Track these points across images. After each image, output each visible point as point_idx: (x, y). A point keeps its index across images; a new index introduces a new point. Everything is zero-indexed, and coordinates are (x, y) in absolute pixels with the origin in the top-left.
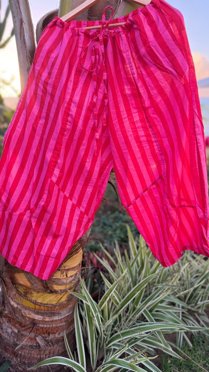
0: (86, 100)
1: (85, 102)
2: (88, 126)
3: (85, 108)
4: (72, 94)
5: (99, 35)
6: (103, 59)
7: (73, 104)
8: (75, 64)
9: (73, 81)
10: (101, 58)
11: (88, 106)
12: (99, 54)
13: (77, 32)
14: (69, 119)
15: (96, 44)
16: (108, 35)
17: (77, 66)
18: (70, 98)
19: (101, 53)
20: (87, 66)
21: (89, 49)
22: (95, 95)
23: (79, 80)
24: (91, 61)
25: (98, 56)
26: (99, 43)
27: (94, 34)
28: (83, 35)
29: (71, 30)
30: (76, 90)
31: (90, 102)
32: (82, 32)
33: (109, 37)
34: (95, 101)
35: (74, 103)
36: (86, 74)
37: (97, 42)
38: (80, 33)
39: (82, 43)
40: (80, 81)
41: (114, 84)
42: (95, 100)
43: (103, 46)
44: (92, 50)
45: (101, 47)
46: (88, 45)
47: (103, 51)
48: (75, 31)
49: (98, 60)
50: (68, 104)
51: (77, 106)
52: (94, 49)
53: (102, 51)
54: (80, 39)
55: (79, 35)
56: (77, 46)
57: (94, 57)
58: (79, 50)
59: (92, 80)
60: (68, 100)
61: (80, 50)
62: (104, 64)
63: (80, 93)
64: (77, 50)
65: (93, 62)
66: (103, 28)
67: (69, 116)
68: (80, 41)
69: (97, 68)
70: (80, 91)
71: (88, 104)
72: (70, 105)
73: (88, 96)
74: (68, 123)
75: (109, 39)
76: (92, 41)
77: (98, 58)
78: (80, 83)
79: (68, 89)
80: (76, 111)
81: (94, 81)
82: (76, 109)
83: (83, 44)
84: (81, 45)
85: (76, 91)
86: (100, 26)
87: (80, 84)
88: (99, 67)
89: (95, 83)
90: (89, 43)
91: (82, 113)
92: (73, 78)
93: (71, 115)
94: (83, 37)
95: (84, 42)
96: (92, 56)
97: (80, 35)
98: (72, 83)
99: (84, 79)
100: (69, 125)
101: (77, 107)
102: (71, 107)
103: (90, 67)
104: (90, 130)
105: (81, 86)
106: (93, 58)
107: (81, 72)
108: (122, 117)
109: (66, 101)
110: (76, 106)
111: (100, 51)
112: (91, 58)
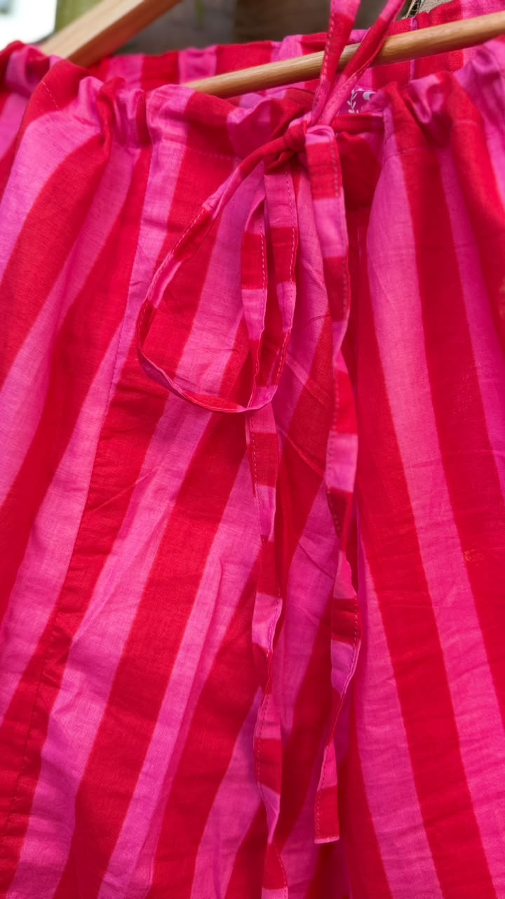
0: (195, 630)
1: (180, 655)
2: (208, 830)
3: (175, 704)
4: (67, 589)
5: (308, 117)
6: (335, 313)
7: (72, 676)
8: (109, 356)
9: (85, 483)
10: (320, 306)
11: (205, 676)
12: (301, 277)
13: (131, 115)
14: (42, 789)
15: (279, 190)
16: (386, 114)
17: (121, 362)
18: (52, 626)
19: (315, 268)
20: (204, 367)
21: (222, 232)
22: (266, 590)
23: (136, 473)
24: (234, 331)
25: (292, 289)
26: (302, 183)
27: (266, 118)
28: (178, 131)
29: (93, 108)
30: (107, 551)
31: (226, 647)
32: (171, 115)
33: (388, 126)
34: (265, 643)
35: (88, 665)
36: (197, 427)
37: (287, 181)
38: (157, 123)
39: (171, 189)
40: (147, 481)
41: (411, 520)
42: (263, 632)
43: (333, 206)
44: (249, 239)
45: (315, 213)
46: (207, 206)
47: (339, 247)
48: (123, 107)
49: (291, 317)
50: (28, 676)
51: (107, 688)
52: (260, 231)
53: (324, 243)
54: (158, 165)
55: (147, 138)
56: (131, 218)
57: (263, 293)
58: (142, 242)
59: (244, 472)
60: (29, 648)
61: (152, 241)
62: (339, 364)
63: (143, 575)
64: (132, 246)
65: (258, 332)
66: (337, 69)
67: (44, 773)
68: (155, 179)
69: (289, 377)
70: (142, 557)
71: (210, 662)
72: (47, 682)
73: (206, 594)
74: (33, 821)
75: (391, 141)
76: (244, 174)
77: (292, 302)
78: (152, 487)
79: (41, 549)
80: (103, 729)
81: (257, 478)
82: (96, 711)
83: (176, 201)
84: (158, 208)
85: (111, 561)
86: (317, 58)
87: (147, 498)
88: (302, 377)
89: (266, 493)
90: (222, 190)
91: (152, 750)
92: (90, 459)
93: (58, 774)
94: (176, 146)
95: (180, 181)
96: (246, 292)
97: (156, 135)
98: (76, 506)
99: (183, 466)
100: (42, 836)
101: (111, 702)
102: (58, 704)
103: (229, 370)
104: (232, 859)
105: (157, 517)
106: (255, 302)
107: (158, 412)
108: (472, 783)
109: (16, 656)
110: (98, 693)
111: (313, 246)
112: (238, 302)
